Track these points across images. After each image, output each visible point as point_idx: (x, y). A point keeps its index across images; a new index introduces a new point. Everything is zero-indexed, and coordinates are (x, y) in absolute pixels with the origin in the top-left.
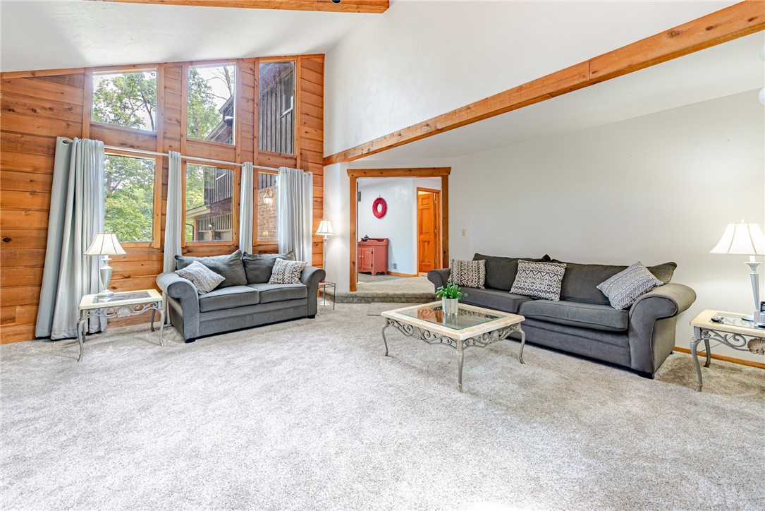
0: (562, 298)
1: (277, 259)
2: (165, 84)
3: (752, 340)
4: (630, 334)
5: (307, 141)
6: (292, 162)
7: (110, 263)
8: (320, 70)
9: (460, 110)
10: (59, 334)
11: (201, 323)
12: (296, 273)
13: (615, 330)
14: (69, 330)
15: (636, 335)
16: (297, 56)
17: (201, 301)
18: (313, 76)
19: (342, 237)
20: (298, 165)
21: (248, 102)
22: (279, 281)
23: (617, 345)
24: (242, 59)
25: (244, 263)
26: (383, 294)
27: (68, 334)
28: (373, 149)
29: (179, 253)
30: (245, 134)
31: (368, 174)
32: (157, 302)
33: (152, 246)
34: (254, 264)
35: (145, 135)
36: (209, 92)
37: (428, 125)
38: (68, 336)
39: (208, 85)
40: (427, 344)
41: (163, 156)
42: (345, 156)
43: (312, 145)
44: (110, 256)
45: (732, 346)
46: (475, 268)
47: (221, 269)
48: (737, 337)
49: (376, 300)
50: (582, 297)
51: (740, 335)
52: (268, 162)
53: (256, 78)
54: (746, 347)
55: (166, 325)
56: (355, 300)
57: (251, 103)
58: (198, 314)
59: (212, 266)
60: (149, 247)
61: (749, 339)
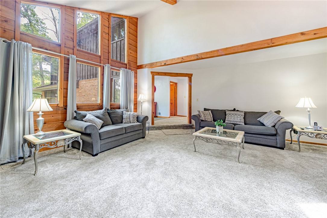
0: (245, 124)
1: (124, 112)
2: (65, 18)
3: (316, 135)
4: (277, 135)
5: (131, 57)
6: (125, 66)
7: (43, 116)
8: (136, 25)
9: (214, 51)
10: (3, 161)
11: (101, 145)
12: (135, 118)
13: (272, 134)
14: (10, 157)
15: (279, 136)
16: (127, 16)
17: (101, 134)
18: (133, 27)
19: (148, 101)
20: (128, 67)
21: (106, 34)
22: (128, 122)
23: (272, 139)
24: (104, 12)
25: (109, 114)
26: (166, 125)
27: (11, 159)
28: (167, 64)
29: (75, 109)
30: (105, 50)
31: (160, 74)
32: (78, 136)
33: (58, 105)
34: (114, 114)
35: (54, 44)
36: (43, 25)
37: (198, 56)
38: (10, 161)
39: (43, 22)
40: (220, 145)
41: (64, 57)
42: (151, 65)
43: (133, 59)
44: (42, 112)
45: (310, 137)
46: (209, 114)
47: (100, 117)
48: (312, 134)
49: (163, 128)
50: (252, 123)
51: (312, 133)
52: (115, 65)
53: (110, 23)
54: (315, 137)
55: (69, 148)
56: (154, 129)
57: (107, 35)
58: (99, 141)
59: (96, 116)
60: (57, 106)
61: (315, 134)
